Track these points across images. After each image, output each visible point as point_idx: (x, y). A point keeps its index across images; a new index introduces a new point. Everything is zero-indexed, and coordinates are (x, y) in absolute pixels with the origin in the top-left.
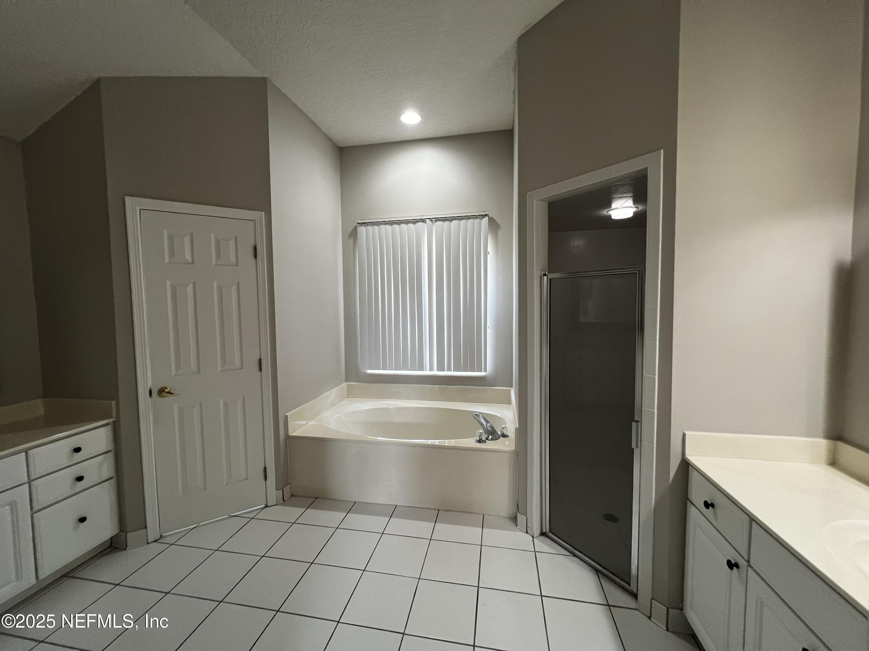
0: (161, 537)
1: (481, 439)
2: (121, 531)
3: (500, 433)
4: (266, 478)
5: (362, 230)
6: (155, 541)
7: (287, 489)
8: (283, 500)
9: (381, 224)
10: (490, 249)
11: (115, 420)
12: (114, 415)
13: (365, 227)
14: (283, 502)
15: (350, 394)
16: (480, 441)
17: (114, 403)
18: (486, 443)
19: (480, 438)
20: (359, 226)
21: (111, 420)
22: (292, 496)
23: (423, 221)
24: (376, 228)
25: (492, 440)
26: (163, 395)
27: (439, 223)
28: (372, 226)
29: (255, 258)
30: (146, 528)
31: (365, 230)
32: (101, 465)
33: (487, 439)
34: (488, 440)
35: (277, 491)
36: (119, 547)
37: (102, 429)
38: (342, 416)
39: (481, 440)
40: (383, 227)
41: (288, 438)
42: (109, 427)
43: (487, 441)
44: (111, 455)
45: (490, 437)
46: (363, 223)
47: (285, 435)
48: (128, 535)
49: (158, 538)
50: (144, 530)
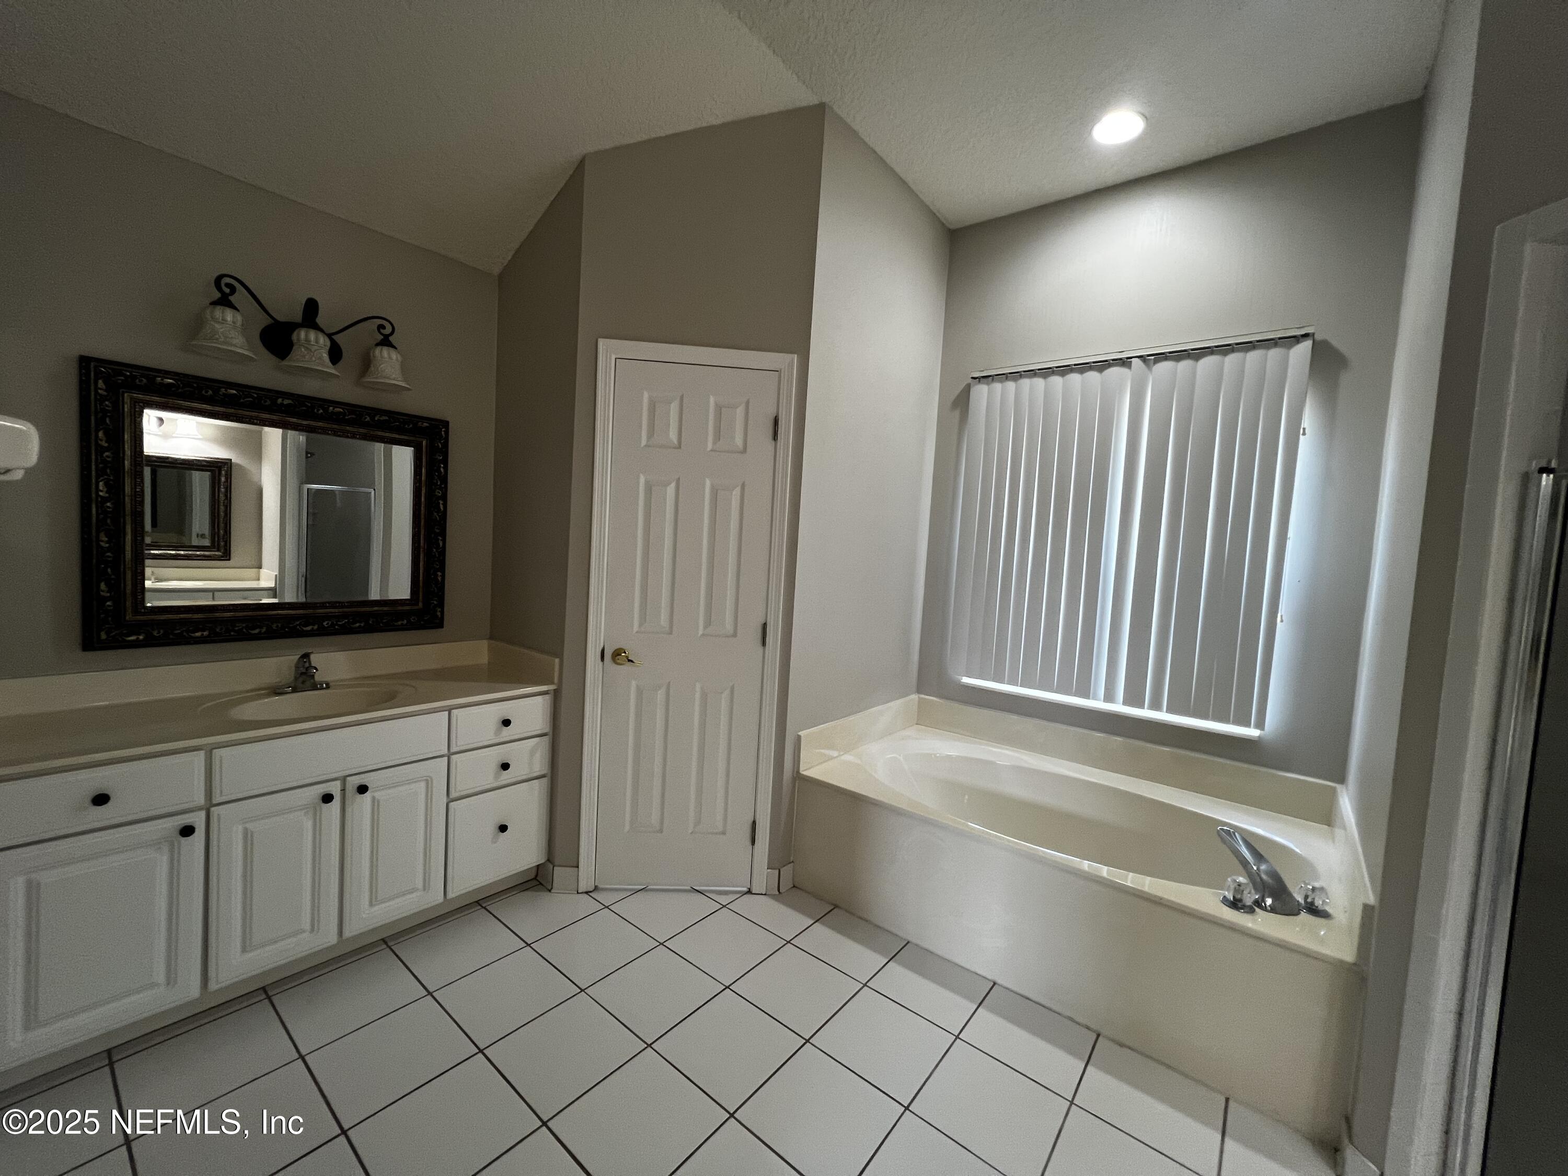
0: (596, 888)
1: (1240, 900)
2: (548, 860)
3: (1300, 899)
4: (753, 842)
5: (981, 392)
6: (587, 893)
7: (787, 871)
8: (779, 891)
9: (1021, 376)
10: (1308, 422)
11: (555, 688)
12: (556, 680)
13: (988, 384)
14: (778, 893)
15: (923, 718)
16: (1235, 904)
17: (557, 660)
18: (1256, 917)
19: (1238, 897)
20: (976, 384)
21: (552, 687)
22: (794, 886)
23: (1124, 362)
24: (1011, 385)
25: (1273, 910)
26: (618, 661)
27: (1165, 366)
28: (1001, 382)
29: (775, 439)
30: (578, 867)
31: (987, 390)
32: (532, 753)
33: (1258, 903)
34: (1260, 906)
35: (769, 870)
36: (545, 885)
37: (539, 698)
38: (901, 758)
39: (1240, 905)
40: (1026, 382)
41: (798, 777)
42: (547, 697)
43: (1257, 909)
44: (545, 741)
45: (1269, 901)
46: (984, 377)
47: (794, 771)
48: (555, 868)
49: (591, 890)
50: (577, 869)
